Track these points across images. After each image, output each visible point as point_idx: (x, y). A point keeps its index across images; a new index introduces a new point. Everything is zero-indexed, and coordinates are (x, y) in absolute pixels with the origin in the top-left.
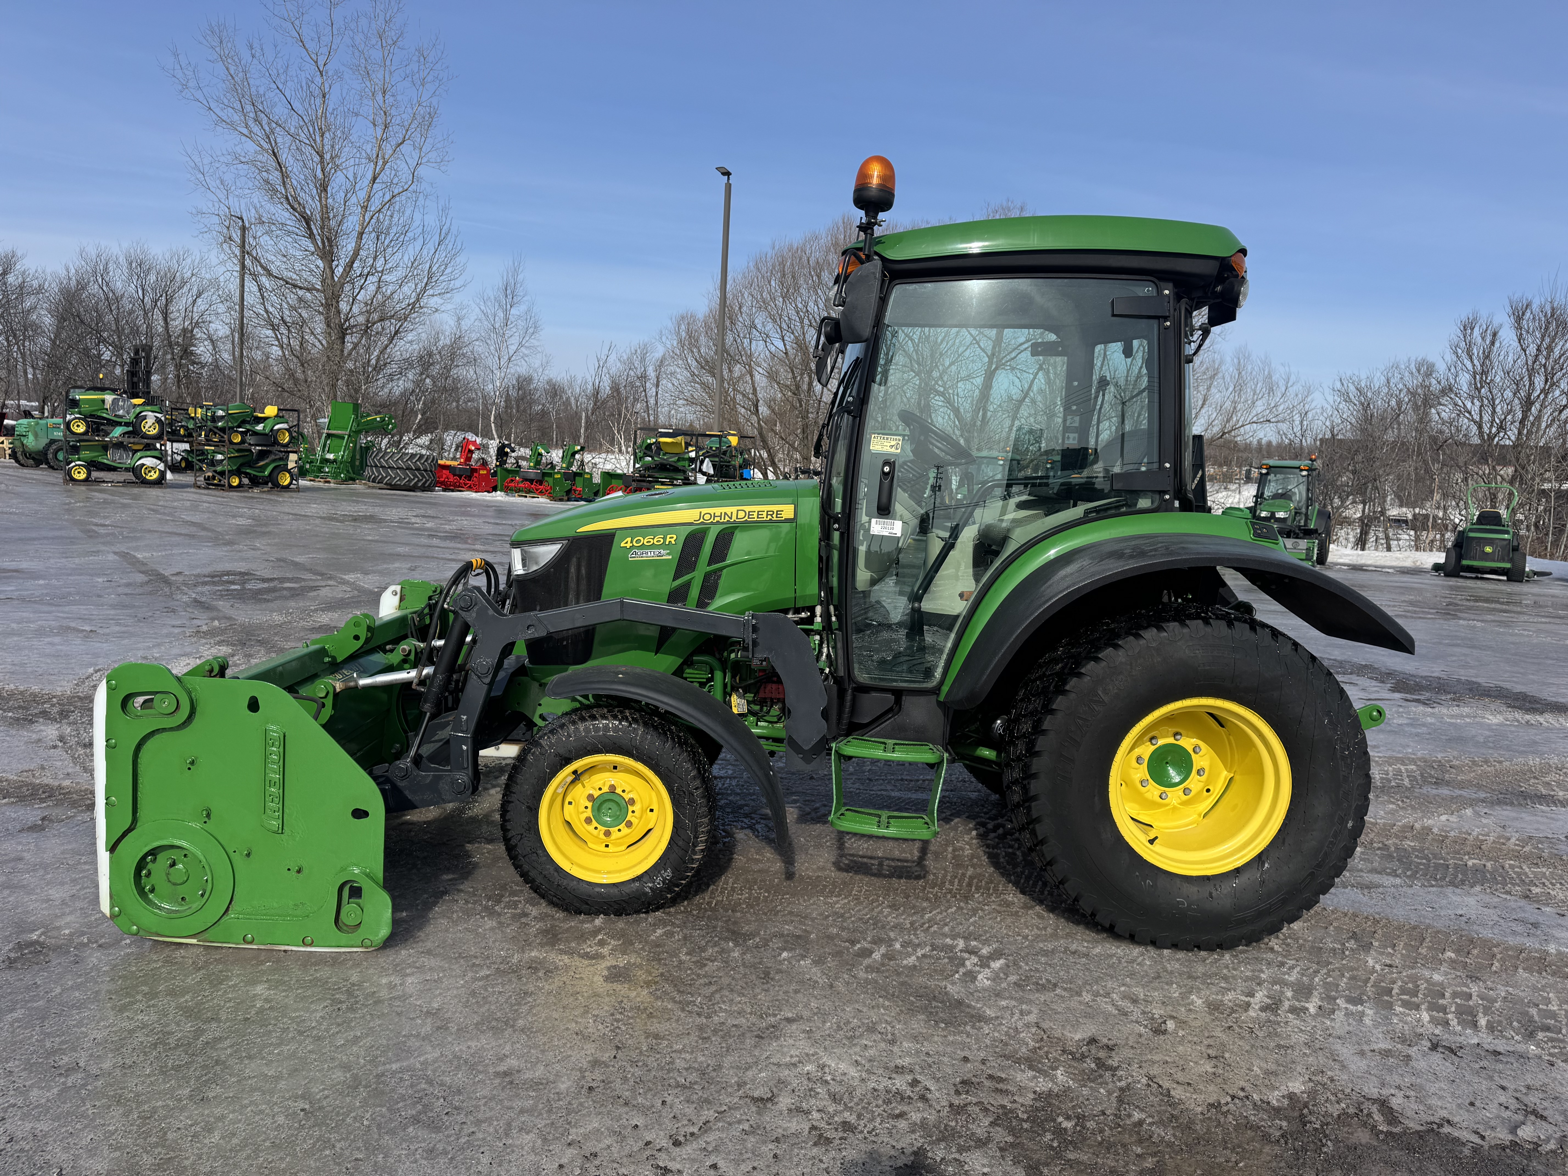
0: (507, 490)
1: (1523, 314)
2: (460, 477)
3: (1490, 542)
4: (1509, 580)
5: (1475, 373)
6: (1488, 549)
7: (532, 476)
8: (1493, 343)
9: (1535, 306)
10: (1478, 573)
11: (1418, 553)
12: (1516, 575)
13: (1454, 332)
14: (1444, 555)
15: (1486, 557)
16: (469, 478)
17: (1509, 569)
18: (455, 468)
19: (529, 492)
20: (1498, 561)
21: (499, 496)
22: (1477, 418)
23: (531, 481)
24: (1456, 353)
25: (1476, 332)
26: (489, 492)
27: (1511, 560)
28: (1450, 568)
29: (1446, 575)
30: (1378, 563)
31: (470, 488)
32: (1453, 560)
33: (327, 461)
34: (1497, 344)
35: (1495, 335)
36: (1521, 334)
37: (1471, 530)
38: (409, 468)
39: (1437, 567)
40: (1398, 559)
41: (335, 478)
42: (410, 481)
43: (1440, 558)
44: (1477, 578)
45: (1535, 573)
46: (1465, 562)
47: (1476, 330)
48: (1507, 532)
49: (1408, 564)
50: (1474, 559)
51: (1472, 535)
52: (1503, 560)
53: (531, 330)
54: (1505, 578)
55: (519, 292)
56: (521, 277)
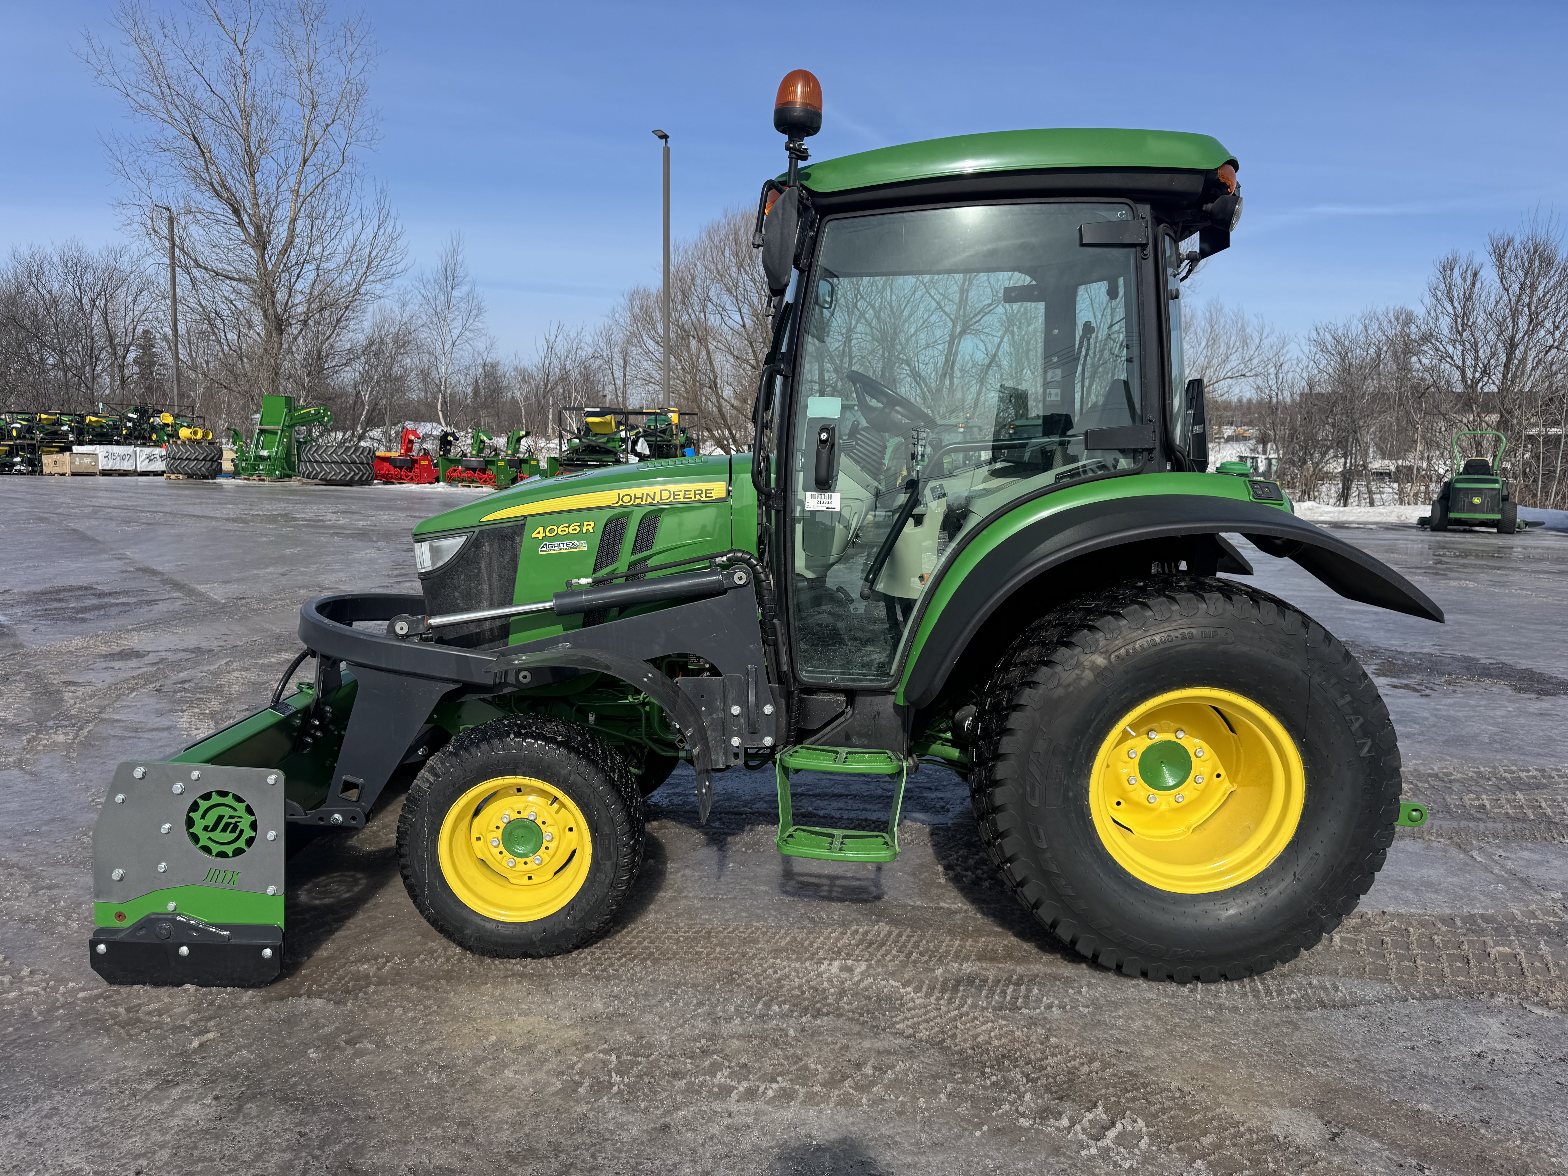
0: (451, 480)
1: (1505, 252)
2: (401, 468)
3: (1479, 492)
4: (1500, 532)
5: (1456, 315)
6: (1477, 500)
7: (475, 465)
8: (1473, 284)
9: (1517, 243)
10: (1466, 527)
11: (1403, 507)
12: (1506, 527)
13: (1433, 275)
14: (1430, 507)
15: (1474, 508)
16: (410, 469)
17: (1498, 520)
18: (395, 459)
19: (473, 481)
20: (1487, 512)
22: (1459, 363)
23: (474, 470)
24: (1435, 295)
25: (1456, 272)
26: (431, 483)
27: (1501, 511)
28: (1436, 521)
29: (1433, 529)
30: (1361, 520)
31: (412, 480)
32: (1438, 513)
33: (262, 459)
34: (1478, 285)
35: (1475, 275)
36: (1503, 273)
37: (1458, 481)
38: (344, 462)
39: (1423, 522)
40: (1381, 514)
41: (268, 475)
42: (346, 475)
43: (1426, 511)
44: (1465, 531)
45: (1527, 524)
46: (1452, 515)
47: (1456, 270)
48: (1496, 482)
49: (1393, 519)
50: (1462, 511)
51: (1458, 485)
52: (1492, 511)
53: (474, 312)
54: (1495, 530)
55: (460, 272)
56: (460, 258)
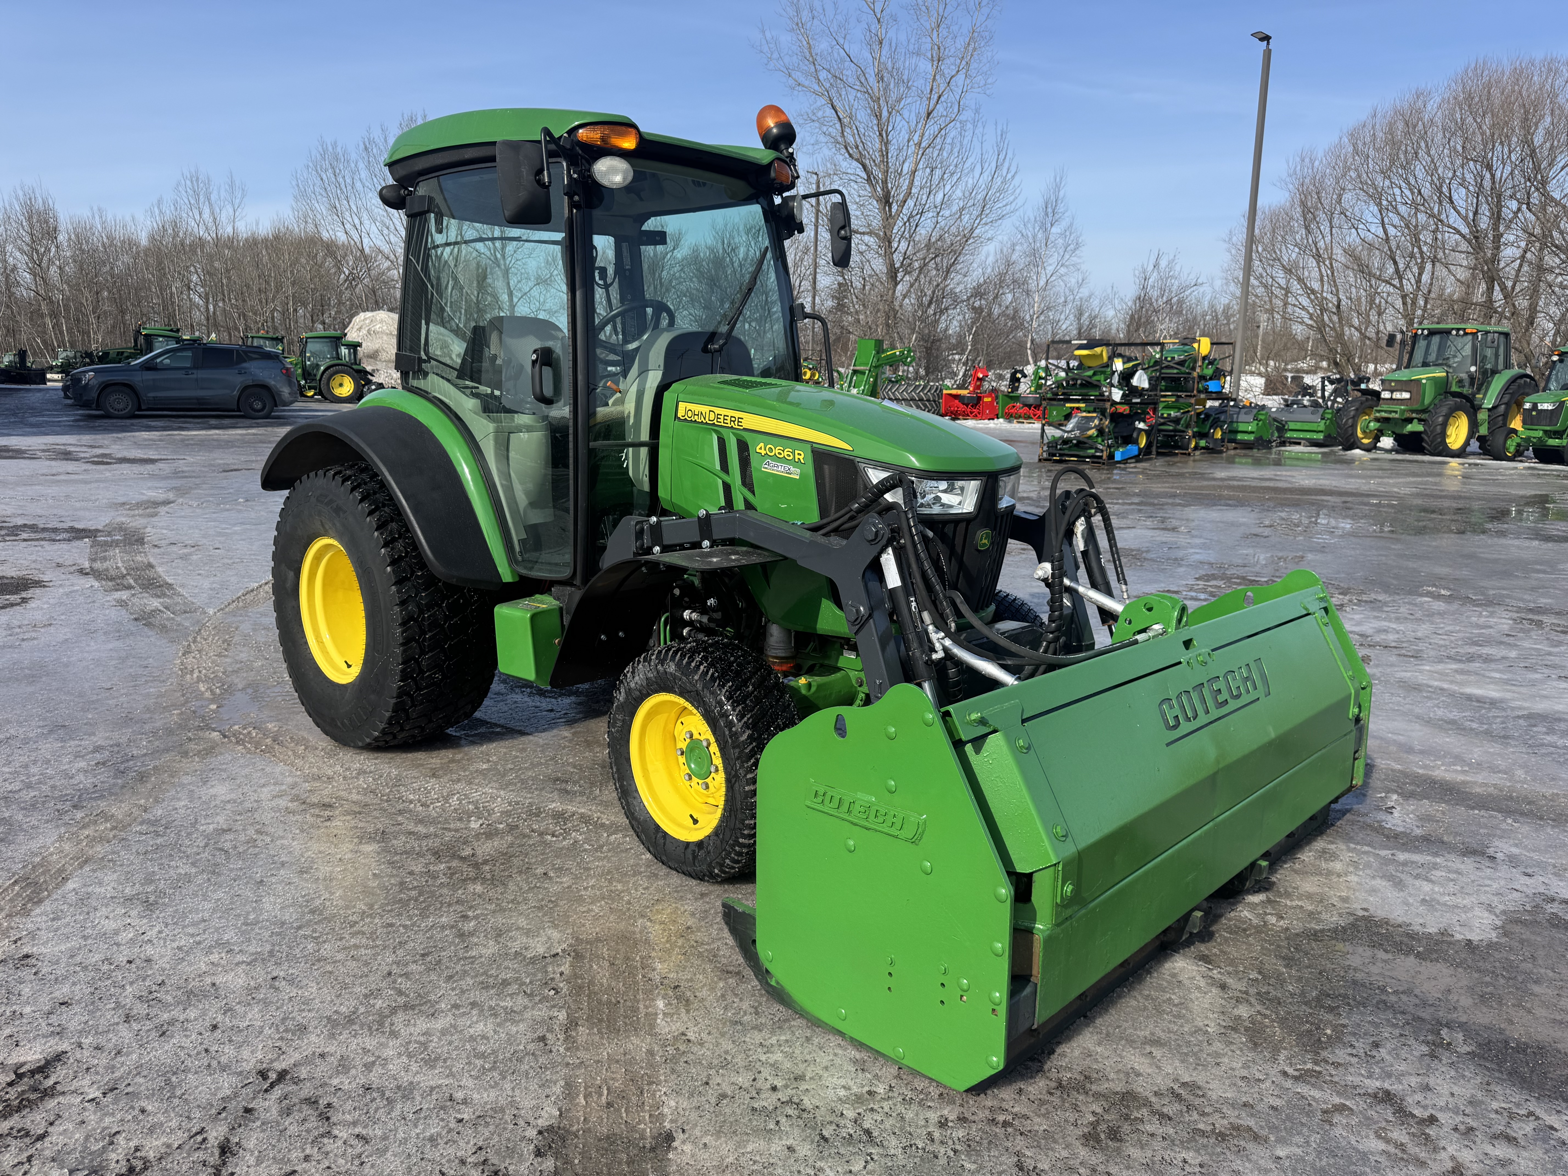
0: (1009, 417)
2: (967, 405)
7: (1031, 401)
16: (975, 406)
19: (1029, 418)
21: (1000, 424)
23: (1029, 406)
26: (991, 420)
31: (975, 417)
38: (913, 399)
53: (1071, 247)
55: (1061, 208)
56: (1061, 194)
